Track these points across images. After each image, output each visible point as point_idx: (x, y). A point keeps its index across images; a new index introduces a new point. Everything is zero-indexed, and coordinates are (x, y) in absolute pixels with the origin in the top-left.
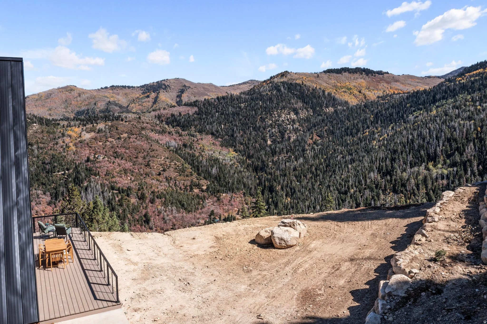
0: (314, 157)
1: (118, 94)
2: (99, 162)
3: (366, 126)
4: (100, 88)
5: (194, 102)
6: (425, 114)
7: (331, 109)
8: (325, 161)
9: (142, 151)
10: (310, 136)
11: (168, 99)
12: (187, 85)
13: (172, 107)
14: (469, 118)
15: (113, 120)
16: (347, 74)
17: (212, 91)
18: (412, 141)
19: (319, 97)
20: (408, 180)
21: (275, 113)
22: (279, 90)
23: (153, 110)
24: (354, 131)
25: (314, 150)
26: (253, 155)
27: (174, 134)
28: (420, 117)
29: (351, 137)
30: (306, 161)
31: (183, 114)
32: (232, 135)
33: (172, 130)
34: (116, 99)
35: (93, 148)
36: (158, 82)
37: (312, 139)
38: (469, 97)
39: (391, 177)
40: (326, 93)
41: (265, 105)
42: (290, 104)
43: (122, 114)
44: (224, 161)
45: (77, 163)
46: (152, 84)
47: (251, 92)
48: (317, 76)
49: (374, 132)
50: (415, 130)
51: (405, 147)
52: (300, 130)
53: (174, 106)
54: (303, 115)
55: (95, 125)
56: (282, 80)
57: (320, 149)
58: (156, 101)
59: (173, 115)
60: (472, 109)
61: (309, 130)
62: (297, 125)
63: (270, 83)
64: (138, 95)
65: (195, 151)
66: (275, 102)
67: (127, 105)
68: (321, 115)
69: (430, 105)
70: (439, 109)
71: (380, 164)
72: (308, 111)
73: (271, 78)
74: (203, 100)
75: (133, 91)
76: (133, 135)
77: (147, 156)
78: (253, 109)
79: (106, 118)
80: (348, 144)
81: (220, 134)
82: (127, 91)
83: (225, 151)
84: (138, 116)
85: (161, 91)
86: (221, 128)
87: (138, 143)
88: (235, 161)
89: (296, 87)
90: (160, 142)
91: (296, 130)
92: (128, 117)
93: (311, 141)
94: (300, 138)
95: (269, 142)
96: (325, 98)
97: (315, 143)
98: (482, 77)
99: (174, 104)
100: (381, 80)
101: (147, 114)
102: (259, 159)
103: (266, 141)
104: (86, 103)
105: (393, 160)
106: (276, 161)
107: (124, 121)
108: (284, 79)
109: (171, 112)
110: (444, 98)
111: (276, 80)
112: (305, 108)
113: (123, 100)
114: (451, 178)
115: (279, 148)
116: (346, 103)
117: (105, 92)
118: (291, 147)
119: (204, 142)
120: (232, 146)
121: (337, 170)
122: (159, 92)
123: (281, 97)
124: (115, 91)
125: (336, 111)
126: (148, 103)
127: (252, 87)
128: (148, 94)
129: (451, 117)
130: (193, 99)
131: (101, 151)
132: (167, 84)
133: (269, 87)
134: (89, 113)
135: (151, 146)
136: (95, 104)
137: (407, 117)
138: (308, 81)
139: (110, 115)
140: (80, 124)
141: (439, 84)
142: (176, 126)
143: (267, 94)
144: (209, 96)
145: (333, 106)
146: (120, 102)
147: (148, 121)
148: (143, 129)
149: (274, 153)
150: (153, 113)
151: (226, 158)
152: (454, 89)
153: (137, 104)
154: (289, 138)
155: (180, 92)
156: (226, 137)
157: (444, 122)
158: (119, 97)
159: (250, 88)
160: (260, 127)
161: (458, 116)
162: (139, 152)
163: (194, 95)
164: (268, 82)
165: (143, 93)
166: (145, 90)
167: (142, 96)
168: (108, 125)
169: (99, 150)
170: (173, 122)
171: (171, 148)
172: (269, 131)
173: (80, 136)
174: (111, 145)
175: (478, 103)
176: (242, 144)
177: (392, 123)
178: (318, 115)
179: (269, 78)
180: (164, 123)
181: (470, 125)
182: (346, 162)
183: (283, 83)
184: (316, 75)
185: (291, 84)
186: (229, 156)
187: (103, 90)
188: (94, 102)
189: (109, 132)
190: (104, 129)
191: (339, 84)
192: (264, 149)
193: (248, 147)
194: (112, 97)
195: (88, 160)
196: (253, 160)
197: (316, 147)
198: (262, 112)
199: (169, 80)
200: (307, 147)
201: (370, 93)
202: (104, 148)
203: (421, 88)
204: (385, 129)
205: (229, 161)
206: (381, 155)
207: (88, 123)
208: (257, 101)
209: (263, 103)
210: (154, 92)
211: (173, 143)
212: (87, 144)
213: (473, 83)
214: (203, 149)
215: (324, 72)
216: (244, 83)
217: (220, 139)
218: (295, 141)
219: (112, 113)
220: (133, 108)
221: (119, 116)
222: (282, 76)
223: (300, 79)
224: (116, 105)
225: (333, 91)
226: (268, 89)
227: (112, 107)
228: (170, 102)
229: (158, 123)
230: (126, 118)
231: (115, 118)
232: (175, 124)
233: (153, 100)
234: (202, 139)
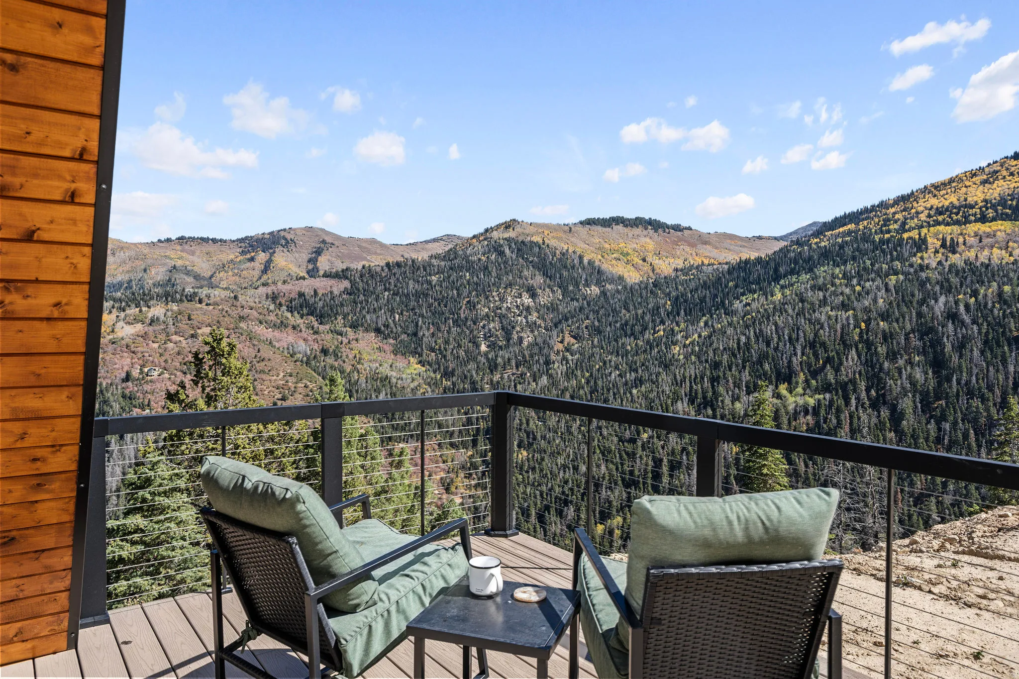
0: (567, 373)
1: (193, 253)
2: (151, 381)
3: (658, 320)
4: (155, 240)
5: (343, 271)
6: (762, 299)
7: (595, 290)
8: (588, 382)
10: (558, 336)
11: (290, 266)
12: (328, 239)
13: (300, 278)
14: (844, 306)
15: (181, 300)
16: (620, 228)
17: (376, 253)
18: (747, 345)
19: (573, 267)
20: (745, 415)
21: (494, 294)
22: (501, 253)
23: (264, 285)
24: (638, 328)
25: (567, 362)
26: (454, 370)
27: (304, 329)
28: (754, 305)
29: (632, 339)
30: (554, 383)
31: (320, 292)
32: (415, 334)
33: (300, 321)
34: (187, 263)
35: (140, 355)
36: (271, 233)
37: (562, 342)
38: (837, 271)
40: (586, 261)
41: (475, 279)
42: (521, 277)
43: (200, 290)
44: (400, 382)
45: (104, 384)
46: (260, 237)
47: (450, 255)
48: (569, 229)
49: (672, 330)
50: (747, 327)
51: (734, 355)
52: (540, 326)
53: (304, 278)
54: (545, 298)
55: (144, 309)
56: (506, 235)
57: (578, 360)
58: (267, 267)
59: (301, 295)
60: (847, 291)
61: (556, 326)
62: (534, 317)
63: (485, 239)
64: (232, 257)
65: (344, 362)
66: (494, 274)
67: (210, 274)
68: (577, 300)
69: (770, 284)
70: (788, 292)
71: (691, 387)
72: (553, 291)
73: (487, 230)
74: (360, 267)
75: (223, 248)
78: (453, 284)
79: (167, 297)
80: (627, 352)
81: (392, 332)
82: (211, 247)
83: (401, 363)
84: (232, 295)
85: (279, 249)
86: (394, 321)
88: (422, 382)
89: (531, 249)
90: (275, 343)
91: (532, 326)
92: (212, 295)
93: (560, 347)
94: (539, 340)
95: (483, 348)
96: (584, 269)
97: (567, 350)
98: (856, 238)
99: (303, 274)
100: (680, 240)
101: (251, 292)
102: (466, 377)
103: (478, 346)
104: (127, 267)
105: (714, 380)
106: (498, 382)
107: (204, 304)
108: (511, 234)
109: (297, 289)
110: (792, 272)
111: (495, 234)
112: (549, 287)
113: (202, 265)
114: (822, 413)
115: (503, 357)
116: (621, 278)
117: (166, 248)
118: (524, 356)
119: (362, 345)
120: (414, 353)
122: (274, 252)
123: (504, 266)
124: (187, 247)
125: (604, 293)
126: (252, 271)
127: (450, 246)
128: (253, 254)
129: (812, 304)
130: (340, 266)
131: (156, 360)
132: (289, 237)
133: (482, 247)
134: (131, 288)
135: (259, 351)
136: (145, 270)
137: (731, 304)
138: (553, 237)
139: (176, 292)
140: (113, 307)
141: (781, 250)
142: (308, 314)
143: (480, 259)
144: (369, 261)
145: (598, 283)
146: (195, 269)
147: (253, 304)
148: (242, 318)
149: (493, 367)
150: (262, 290)
151: (404, 376)
152: (810, 258)
153: (230, 273)
154: (521, 340)
155: (316, 252)
156: (404, 336)
157: (800, 314)
158: (195, 259)
159: (447, 249)
160: (466, 319)
161: (824, 302)
163: (342, 258)
164: (481, 238)
165: (243, 253)
166: (245, 247)
167: (241, 258)
168: (172, 310)
169: (151, 358)
171: (298, 355)
172: (483, 327)
173: (113, 331)
174: (177, 349)
176: (432, 350)
177: (704, 315)
178: (572, 300)
179: (482, 231)
180: (284, 308)
181: (848, 318)
182: (626, 383)
183: (507, 240)
184: (567, 228)
185: (523, 242)
186: (409, 371)
187: (161, 245)
188: (143, 267)
189: (174, 324)
190: (162, 318)
191: (607, 246)
192: (475, 359)
193: (445, 357)
194: (181, 258)
195: (127, 378)
196: (454, 379)
197: (570, 357)
198: (470, 293)
199: (295, 230)
200: (553, 357)
201: (661, 262)
202: (161, 355)
203: (753, 254)
204: (693, 324)
205: (409, 380)
207: (129, 306)
208: (461, 271)
209: (472, 275)
210: (264, 252)
211: (302, 346)
212: (127, 346)
213: (841, 247)
214: (360, 359)
215: (581, 223)
216: (435, 240)
217: (391, 341)
218: (530, 345)
219: (179, 288)
220: (221, 280)
221: (195, 294)
222: (506, 228)
223: (538, 233)
224: (188, 273)
225: (597, 258)
226: (481, 250)
227: (179, 277)
228: (296, 270)
229: (272, 307)
230: (208, 297)
231: (186, 297)
232: (305, 311)
233: (263, 267)
234: (357, 340)
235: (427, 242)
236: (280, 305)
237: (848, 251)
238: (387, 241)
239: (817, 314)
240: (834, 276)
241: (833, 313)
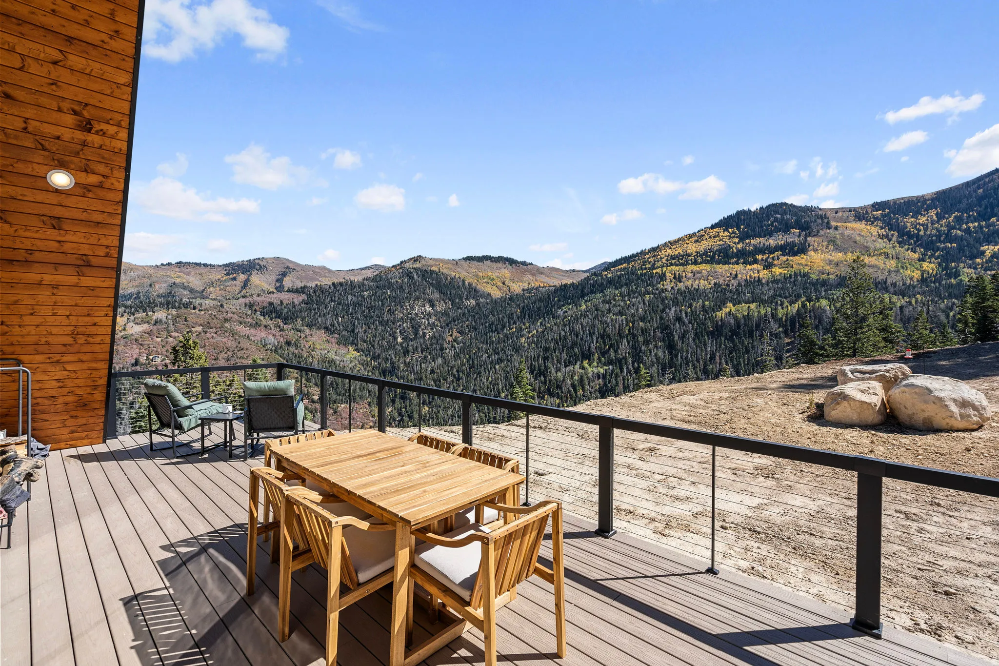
0: (454, 356)
1: (189, 274)
2: (155, 365)
3: (512, 322)
4: (159, 264)
5: (301, 288)
6: (574, 309)
7: (472, 302)
8: (468, 361)
9: (225, 350)
10: (449, 332)
11: (263, 284)
12: (291, 266)
13: (271, 292)
14: (621, 313)
15: (180, 307)
16: (489, 262)
17: (325, 276)
18: (565, 337)
19: (459, 287)
20: (564, 380)
21: (407, 304)
22: (411, 278)
23: (243, 297)
24: (499, 327)
25: (455, 349)
26: (379, 355)
27: (273, 328)
28: (570, 312)
29: (496, 333)
30: (446, 362)
31: (285, 302)
32: (353, 331)
33: (270, 322)
34: (184, 281)
35: (146, 347)
36: (249, 261)
37: (451, 336)
38: (617, 292)
39: (545, 377)
40: (467, 283)
41: (394, 294)
42: (424, 294)
43: (194, 300)
44: (342, 363)
47: (377, 279)
48: (456, 263)
49: (521, 328)
50: (565, 325)
51: (557, 343)
52: (437, 326)
53: (273, 293)
54: (440, 307)
55: (150, 313)
56: (415, 266)
57: (461, 347)
58: (245, 285)
59: (271, 304)
60: (622, 304)
61: (447, 325)
62: (433, 320)
63: (401, 268)
64: (219, 277)
65: (302, 350)
66: (407, 291)
67: (202, 289)
68: (461, 309)
69: (579, 299)
70: (589, 304)
71: (531, 363)
72: (446, 303)
73: (402, 262)
74: (314, 286)
75: (212, 271)
76: (212, 328)
77: (232, 356)
78: (379, 299)
79: (168, 305)
80: (493, 342)
81: (336, 329)
82: (203, 270)
83: (343, 350)
84: (219, 304)
85: (254, 272)
86: (338, 322)
87: (219, 339)
88: (357, 362)
89: (431, 274)
90: (251, 337)
91: (432, 325)
92: (203, 304)
93: (450, 339)
94: (437, 335)
95: (399, 340)
96: (465, 288)
97: (455, 341)
99: (272, 289)
100: (526, 271)
101: (234, 302)
102: (388, 359)
103: (396, 339)
104: (136, 283)
105: (546, 359)
106: (409, 362)
107: (197, 310)
108: (417, 265)
109: (268, 300)
111: (407, 265)
112: (443, 300)
113: (195, 281)
114: (608, 377)
115: (412, 346)
116: (489, 295)
117: (168, 270)
118: (426, 345)
119: (315, 338)
120: (353, 343)
121: (483, 371)
122: (251, 274)
123: (414, 286)
124: (184, 269)
125: (478, 304)
126: (235, 287)
127: (377, 272)
128: (235, 275)
129: (602, 312)
130: (299, 284)
131: (159, 350)
132: (262, 264)
133: (399, 273)
134: (139, 298)
135: (239, 343)
136: (151, 286)
137: (556, 312)
138: (446, 268)
139: (175, 301)
140: (125, 312)
141: (585, 279)
142: (276, 318)
143: (397, 281)
144: (320, 281)
145: (475, 298)
146: (191, 285)
147: (234, 310)
148: (226, 320)
149: (406, 352)
150: (242, 301)
151: (345, 359)
153: (218, 289)
154: (424, 334)
155: (282, 275)
156: (345, 333)
157: (596, 317)
158: (190, 278)
159: (375, 274)
160: (388, 321)
161: (609, 311)
162: (221, 352)
163: (300, 279)
164: (398, 267)
165: (227, 274)
166: (229, 270)
167: (226, 278)
168: (172, 315)
169: (155, 349)
170: (271, 312)
171: (269, 346)
172: (400, 326)
173: (124, 329)
175: (626, 298)
176: (365, 342)
177: (540, 318)
178: (458, 308)
179: (399, 263)
180: (259, 313)
181: (622, 320)
182: (492, 362)
183: (416, 269)
184: (455, 262)
185: (426, 271)
186: (348, 356)
187: (163, 267)
188: (149, 283)
189: (173, 324)
190: (164, 320)
191: (480, 274)
192: (394, 347)
193: (373, 346)
194: (179, 277)
195: (137, 363)
196: (380, 361)
197: (456, 346)
198: (390, 303)
199: (266, 259)
200: (445, 345)
201: (514, 285)
202: (163, 346)
203: (569, 281)
204: (533, 324)
205: (348, 362)
206: (532, 353)
207: (140, 311)
208: (384, 289)
209: (392, 292)
210: (243, 273)
211: (271, 340)
212: (136, 340)
214: (314, 348)
215: (464, 259)
216: (367, 268)
217: (336, 336)
218: (431, 338)
219: (178, 299)
220: (211, 293)
221: (191, 303)
222: (415, 261)
223: (435, 265)
224: (185, 288)
225: (474, 282)
226: (398, 275)
227: (178, 291)
228: (266, 287)
229: (249, 312)
230: (201, 305)
231: (183, 305)
232: (274, 315)
233: (242, 284)
234: (311, 335)
235: (361, 269)
236: (256, 311)
237: (623, 280)
238: (333, 268)
239: (605, 318)
240: (615, 295)
241: (614, 317)
